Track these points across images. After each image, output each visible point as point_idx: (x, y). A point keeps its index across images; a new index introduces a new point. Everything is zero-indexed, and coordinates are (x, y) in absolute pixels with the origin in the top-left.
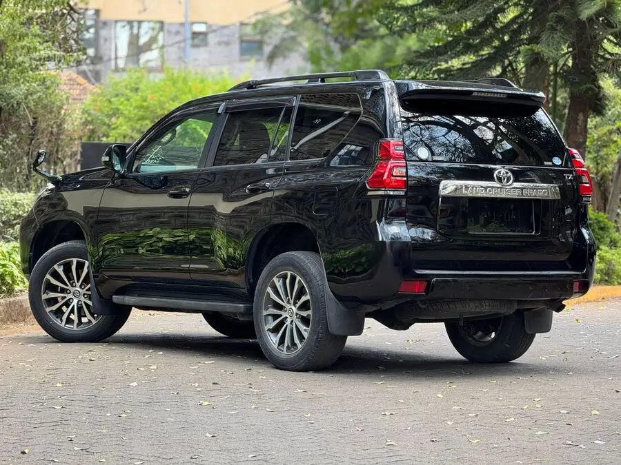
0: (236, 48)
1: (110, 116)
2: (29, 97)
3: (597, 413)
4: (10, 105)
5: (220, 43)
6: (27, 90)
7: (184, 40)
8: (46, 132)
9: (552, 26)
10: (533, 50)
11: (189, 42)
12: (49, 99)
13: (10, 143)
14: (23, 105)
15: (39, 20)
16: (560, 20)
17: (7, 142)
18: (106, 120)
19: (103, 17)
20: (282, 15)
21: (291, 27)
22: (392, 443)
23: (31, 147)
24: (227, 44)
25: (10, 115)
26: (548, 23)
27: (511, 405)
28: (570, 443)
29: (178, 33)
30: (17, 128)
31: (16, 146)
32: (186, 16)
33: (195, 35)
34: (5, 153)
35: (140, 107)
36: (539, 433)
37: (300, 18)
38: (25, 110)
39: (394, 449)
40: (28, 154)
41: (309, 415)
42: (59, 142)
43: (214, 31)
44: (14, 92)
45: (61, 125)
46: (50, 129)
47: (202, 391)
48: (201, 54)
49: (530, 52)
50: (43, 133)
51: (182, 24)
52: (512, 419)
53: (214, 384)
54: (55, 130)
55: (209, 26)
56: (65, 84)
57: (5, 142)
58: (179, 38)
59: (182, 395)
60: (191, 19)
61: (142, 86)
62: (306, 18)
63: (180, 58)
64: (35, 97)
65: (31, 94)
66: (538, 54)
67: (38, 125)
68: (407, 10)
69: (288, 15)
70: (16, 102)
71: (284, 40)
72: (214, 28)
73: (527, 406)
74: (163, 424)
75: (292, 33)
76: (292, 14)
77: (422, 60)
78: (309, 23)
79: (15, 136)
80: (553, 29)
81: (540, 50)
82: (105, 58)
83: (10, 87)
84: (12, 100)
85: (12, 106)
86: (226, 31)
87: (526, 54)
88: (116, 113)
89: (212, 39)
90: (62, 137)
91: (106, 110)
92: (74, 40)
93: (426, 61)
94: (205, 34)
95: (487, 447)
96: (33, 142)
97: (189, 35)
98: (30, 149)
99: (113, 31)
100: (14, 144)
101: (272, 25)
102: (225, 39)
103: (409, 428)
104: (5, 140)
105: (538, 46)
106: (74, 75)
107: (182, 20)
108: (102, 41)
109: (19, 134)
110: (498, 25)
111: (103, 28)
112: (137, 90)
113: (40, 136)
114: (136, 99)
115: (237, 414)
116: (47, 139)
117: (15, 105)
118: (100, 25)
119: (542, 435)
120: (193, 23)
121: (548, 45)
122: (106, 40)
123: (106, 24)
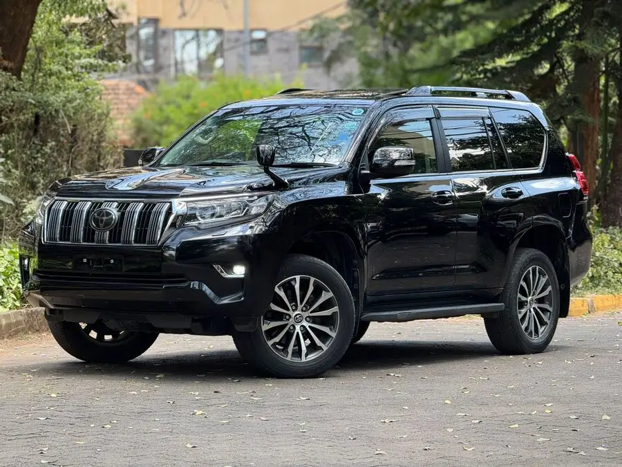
0: (296, 54)
1: (161, 124)
2: (69, 105)
3: (608, 418)
4: (48, 113)
5: (280, 50)
6: (65, 97)
8: (86, 139)
9: (597, 22)
10: (577, 47)
12: (90, 107)
13: (49, 151)
14: (62, 113)
15: (83, 28)
16: (606, 15)
17: (46, 150)
18: (158, 128)
19: (162, 26)
20: (339, 19)
21: (348, 31)
22: (381, 452)
23: (71, 155)
24: (287, 50)
25: (48, 122)
26: (594, 19)
27: (520, 411)
28: (571, 449)
29: (237, 40)
30: (56, 135)
31: (55, 154)
32: (245, 23)
34: (44, 161)
35: (191, 115)
36: (541, 439)
37: (358, 22)
38: (63, 117)
39: (383, 458)
40: (68, 161)
41: (304, 424)
42: (101, 149)
44: (52, 99)
45: (102, 132)
46: (90, 136)
47: (201, 399)
48: (261, 61)
49: (574, 49)
50: (83, 140)
51: (241, 32)
52: (516, 426)
53: (216, 392)
54: (95, 138)
55: (268, 33)
56: (124, 94)
57: (44, 150)
59: (178, 404)
60: (251, 26)
61: (193, 93)
62: (364, 22)
63: (239, 66)
64: (74, 104)
65: (70, 102)
66: (582, 51)
67: (78, 132)
68: (453, 9)
69: (345, 20)
70: (54, 109)
71: (341, 45)
73: (535, 412)
74: (146, 435)
75: (350, 38)
76: (349, 18)
77: (464, 59)
78: (368, 28)
79: (54, 143)
80: (598, 24)
81: (583, 47)
82: (165, 67)
83: (48, 94)
84: (50, 108)
85: (51, 113)
86: (285, 38)
87: (569, 51)
88: (167, 121)
89: (272, 45)
90: (103, 144)
91: (158, 118)
92: (119, 47)
93: (469, 60)
94: (263, 41)
95: (481, 455)
96: (73, 150)
97: (247, 42)
98: (69, 157)
99: (171, 41)
100: (53, 152)
101: (329, 30)
102: (285, 46)
103: (405, 436)
104: (44, 148)
105: (582, 42)
106: (133, 85)
107: (240, 26)
108: (161, 51)
109: (58, 141)
110: (545, 22)
111: (161, 37)
112: (188, 97)
113: (80, 144)
114: (186, 106)
115: (228, 424)
116: (87, 147)
117: (53, 113)
118: (160, 34)
119: (544, 442)
120: (252, 30)
121: (593, 42)
122: (166, 49)
123: (164, 33)
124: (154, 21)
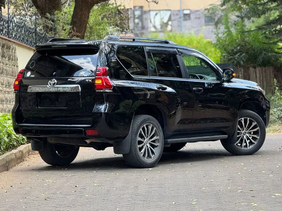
0: (203, 20)
5: (196, 18)
7: (180, 18)
11: (183, 18)
19: (144, 9)
21: (225, 10)
24: (199, 18)
29: (177, 15)
32: (181, 7)
33: (185, 15)
43: (193, 13)
48: (188, 23)
51: (179, 11)
55: (191, 11)
58: (178, 17)
60: (183, 8)
63: (178, 26)
71: (221, 16)
72: (193, 11)
75: (225, 13)
82: (146, 27)
86: (198, 13)
89: (192, 16)
94: (189, 14)
97: (182, 15)
99: (149, 16)
101: (216, 10)
102: (198, 16)
107: (178, 8)
108: (144, 20)
111: (144, 14)
120: (183, 10)
122: (146, 19)
123: (145, 12)
124: (141, 7)
